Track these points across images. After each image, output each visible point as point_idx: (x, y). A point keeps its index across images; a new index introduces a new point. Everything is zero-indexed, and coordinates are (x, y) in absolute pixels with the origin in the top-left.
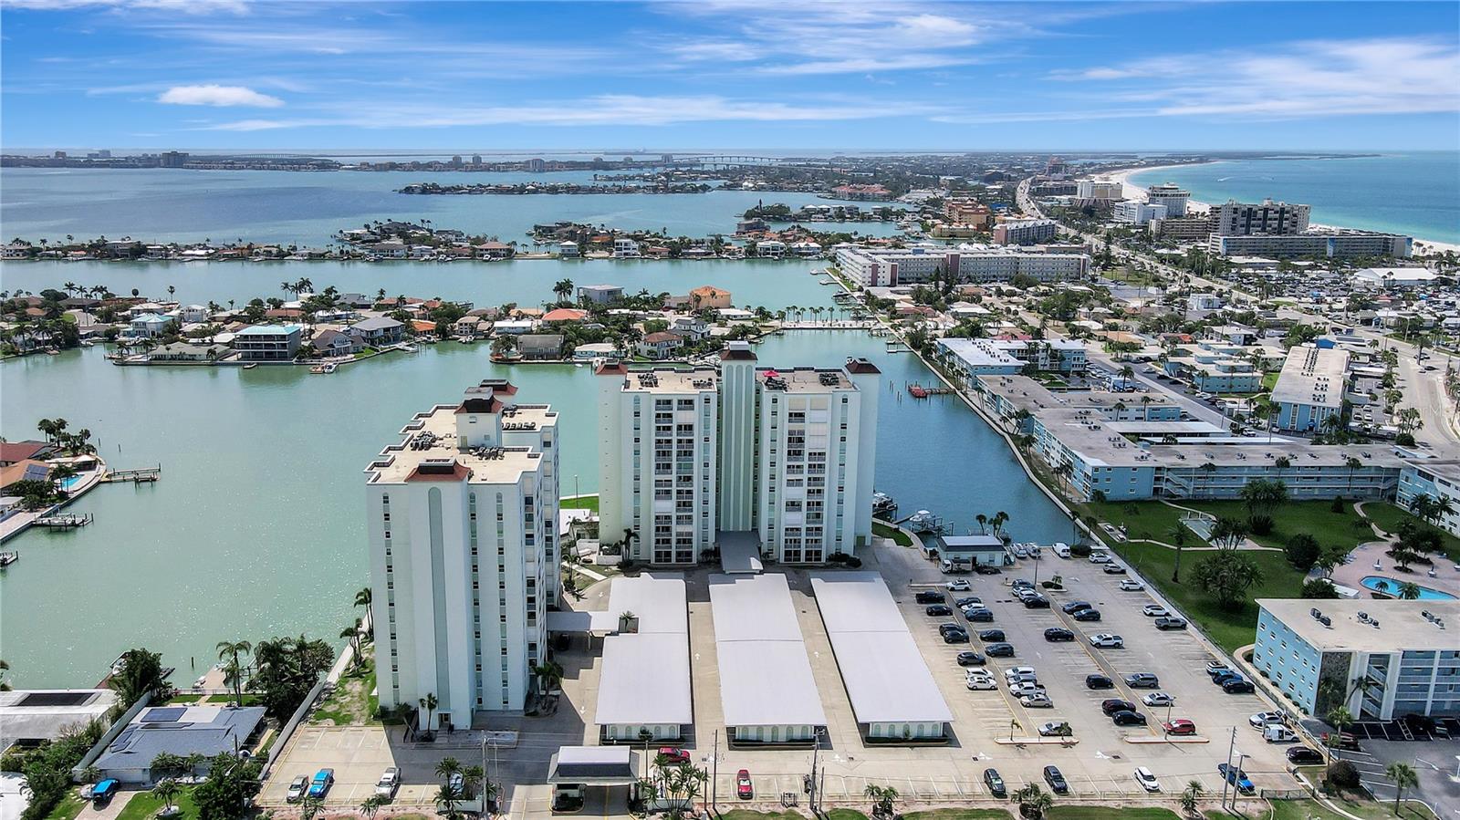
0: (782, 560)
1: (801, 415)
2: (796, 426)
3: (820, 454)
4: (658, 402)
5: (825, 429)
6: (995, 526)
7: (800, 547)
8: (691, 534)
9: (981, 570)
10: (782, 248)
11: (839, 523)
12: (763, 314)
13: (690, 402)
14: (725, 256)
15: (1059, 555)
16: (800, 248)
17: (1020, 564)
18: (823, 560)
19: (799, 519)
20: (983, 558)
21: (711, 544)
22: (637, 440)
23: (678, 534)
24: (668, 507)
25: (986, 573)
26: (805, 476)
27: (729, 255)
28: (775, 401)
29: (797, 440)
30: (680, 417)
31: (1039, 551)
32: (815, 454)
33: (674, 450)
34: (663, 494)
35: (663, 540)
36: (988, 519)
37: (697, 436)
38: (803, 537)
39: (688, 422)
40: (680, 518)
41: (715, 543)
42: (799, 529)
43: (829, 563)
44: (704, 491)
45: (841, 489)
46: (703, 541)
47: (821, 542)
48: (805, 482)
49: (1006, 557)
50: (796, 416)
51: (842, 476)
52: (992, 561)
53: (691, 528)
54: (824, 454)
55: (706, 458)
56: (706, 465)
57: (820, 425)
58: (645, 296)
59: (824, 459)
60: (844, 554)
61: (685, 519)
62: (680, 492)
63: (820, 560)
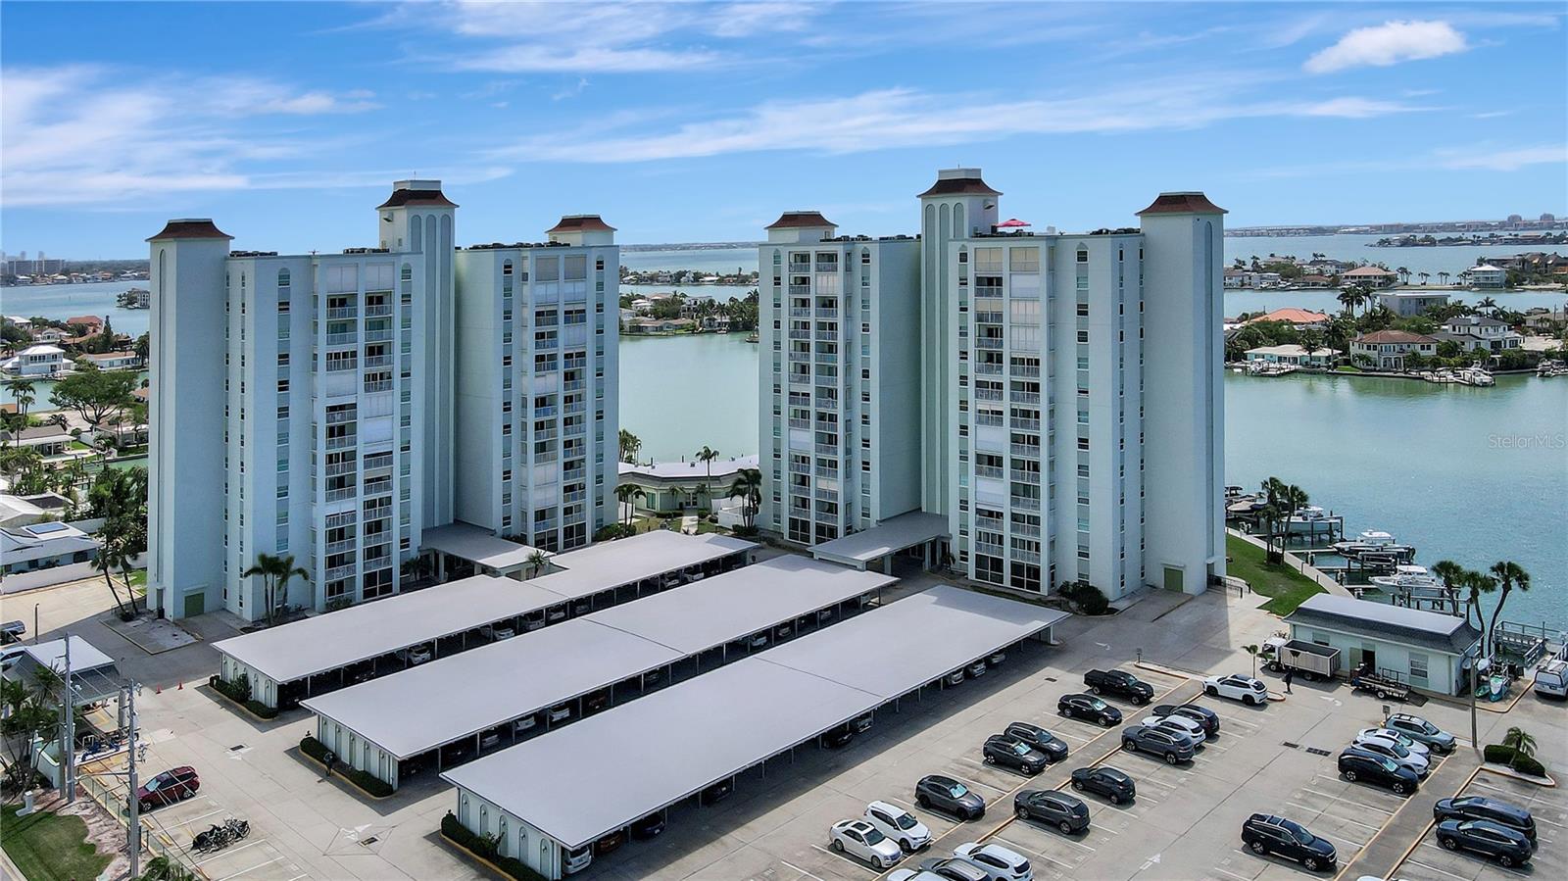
0: (972, 575)
1: (997, 282)
2: (988, 304)
3: (1032, 362)
4: (790, 257)
5: (1039, 311)
7: (1001, 552)
8: (835, 495)
11: (1083, 519)
18: (1043, 588)
20: (1396, 657)
22: (777, 325)
23: (820, 492)
24: (804, 440)
25: (1374, 693)
26: (1005, 405)
28: (963, 257)
29: (991, 331)
30: (818, 283)
32: (1021, 361)
33: (813, 341)
34: (798, 416)
35: (800, 500)
37: (840, 318)
38: (1007, 534)
39: (830, 293)
40: (821, 462)
41: (881, 521)
42: (1000, 515)
43: (1051, 598)
44: (864, 422)
45: (1083, 443)
46: (864, 515)
47: (1038, 549)
48: (1007, 417)
49: (1465, 673)
50: (990, 284)
51: (1083, 415)
52: (1419, 673)
53: (836, 485)
54: (1037, 362)
55: (866, 361)
56: (866, 374)
57: (1029, 304)
58: (1490, 310)
59: (1037, 373)
60: (1092, 587)
61: (828, 466)
62: (821, 417)
63: (1036, 587)
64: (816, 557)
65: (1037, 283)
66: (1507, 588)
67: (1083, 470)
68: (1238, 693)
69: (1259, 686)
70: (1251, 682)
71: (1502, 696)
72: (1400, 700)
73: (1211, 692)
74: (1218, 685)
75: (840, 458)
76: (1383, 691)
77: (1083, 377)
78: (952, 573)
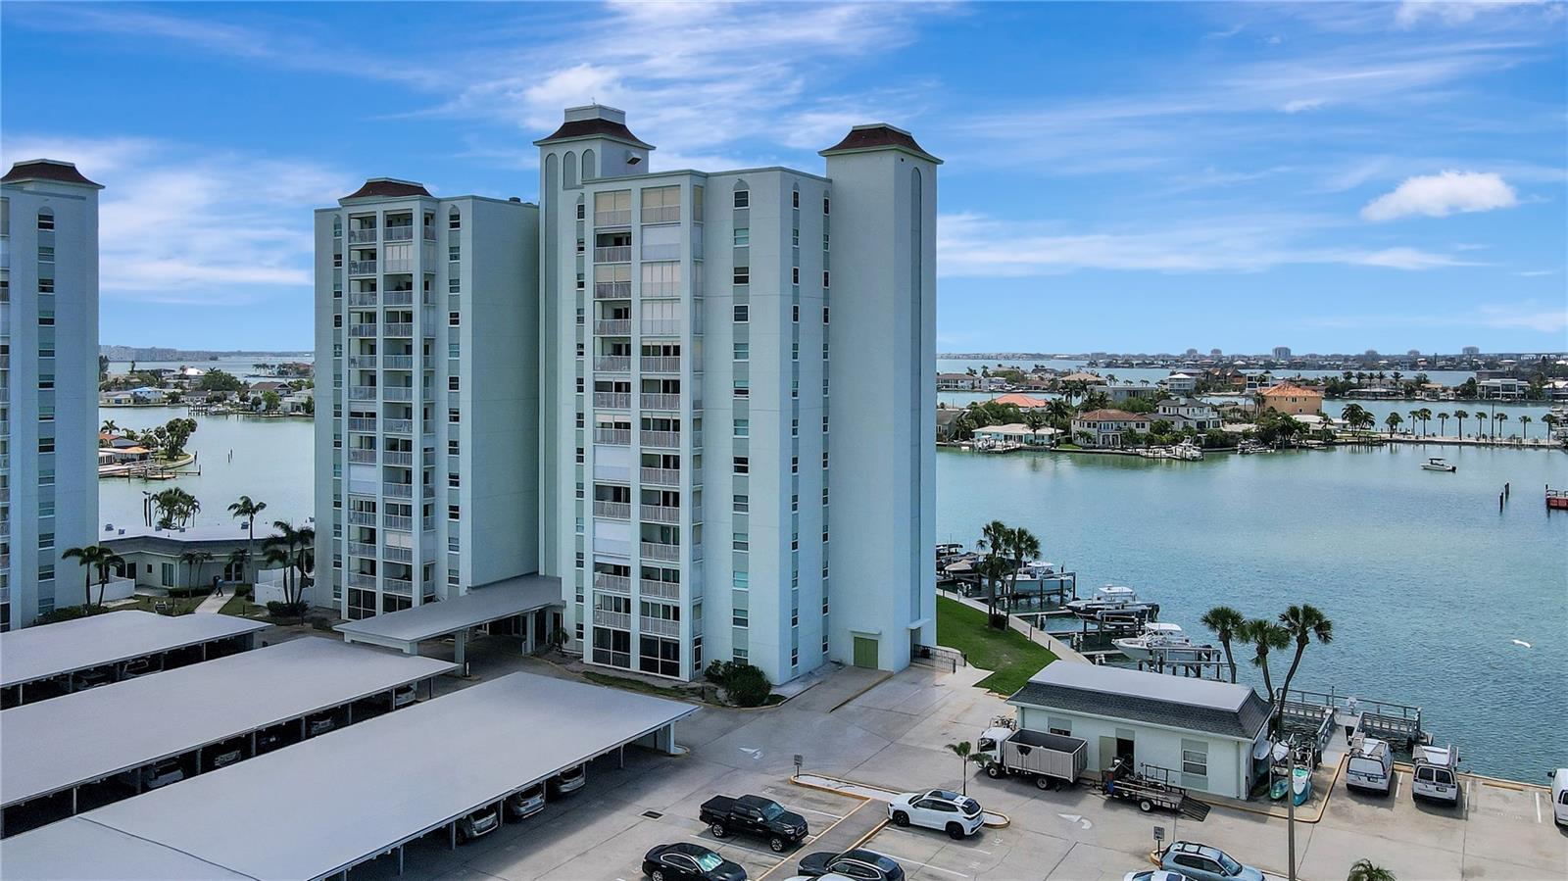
0: (588, 658)
2: (610, 274)
3: (669, 351)
5: (678, 278)
6: (1259, 652)
7: (627, 623)
8: (408, 553)
11: (740, 571)
18: (685, 673)
19: (624, 539)
20: (1161, 749)
22: (338, 322)
23: (390, 551)
24: (368, 479)
26: (633, 415)
29: (615, 309)
30: (388, 256)
32: (655, 350)
33: (381, 339)
34: (363, 447)
38: (635, 596)
39: (403, 270)
40: (392, 509)
41: (473, 588)
42: (626, 571)
43: (694, 685)
44: (451, 452)
45: (741, 465)
46: (451, 580)
47: (677, 617)
48: (636, 431)
49: (1255, 763)
50: (615, 241)
51: (740, 424)
52: (1196, 768)
53: (410, 540)
54: (677, 351)
55: (454, 365)
56: (454, 384)
57: (667, 268)
59: (676, 367)
60: (752, 666)
61: (399, 513)
62: (392, 445)
63: (674, 670)
64: (347, 639)
65: (677, 238)
66: (1303, 641)
67: (740, 502)
68: (939, 819)
69: (971, 807)
70: (959, 801)
71: (1306, 798)
72: (1174, 812)
73: (900, 820)
74: (908, 808)
75: (416, 501)
76: (1149, 800)
77: (741, 371)
78: (564, 655)
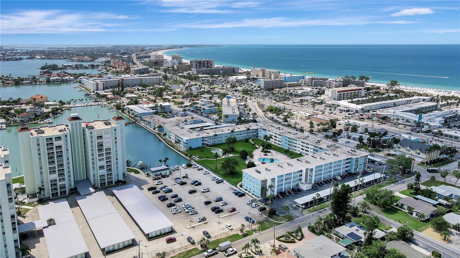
0: (99, 187)
1: (101, 137)
2: (100, 141)
3: (109, 149)
4: (47, 139)
6: (165, 162)
7: (105, 181)
8: (65, 184)
9: (164, 177)
10: (60, 79)
11: (118, 170)
12: (62, 103)
13: (60, 138)
14: (38, 83)
15: (184, 168)
16: (67, 79)
17: (174, 172)
18: (114, 184)
19: (104, 172)
20: (163, 173)
21: (73, 186)
22: (39, 154)
23: (60, 185)
24: (55, 176)
25: (165, 177)
26: (105, 157)
27: (40, 83)
28: (91, 133)
29: (100, 145)
30: (56, 143)
31: (178, 168)
32: (107, 149)
33: (55, 156)
34: (52, 172)
35: (54, 189)
36: (162, 161)
37: (64, 149)
38: (106, 177)
39: (60, 145)
40: (60, 179)
42: (104, 175)
45: (117, 159)
46: (70, 186)
47: (112, 178)
48: (105, 159)
51: (116, 155)
52: (166, 173)
53: (65, 182)
55: (68, 156)
56: (68, 159)
57: (108, 139)
58: (12, 100)
60: (120, 180)
62: (59, 170)
63: (112, 184)
64: (82, 195)
67: (117, 163)
72: (168, 177)
75: (66, 177)
77: (116, 149)
